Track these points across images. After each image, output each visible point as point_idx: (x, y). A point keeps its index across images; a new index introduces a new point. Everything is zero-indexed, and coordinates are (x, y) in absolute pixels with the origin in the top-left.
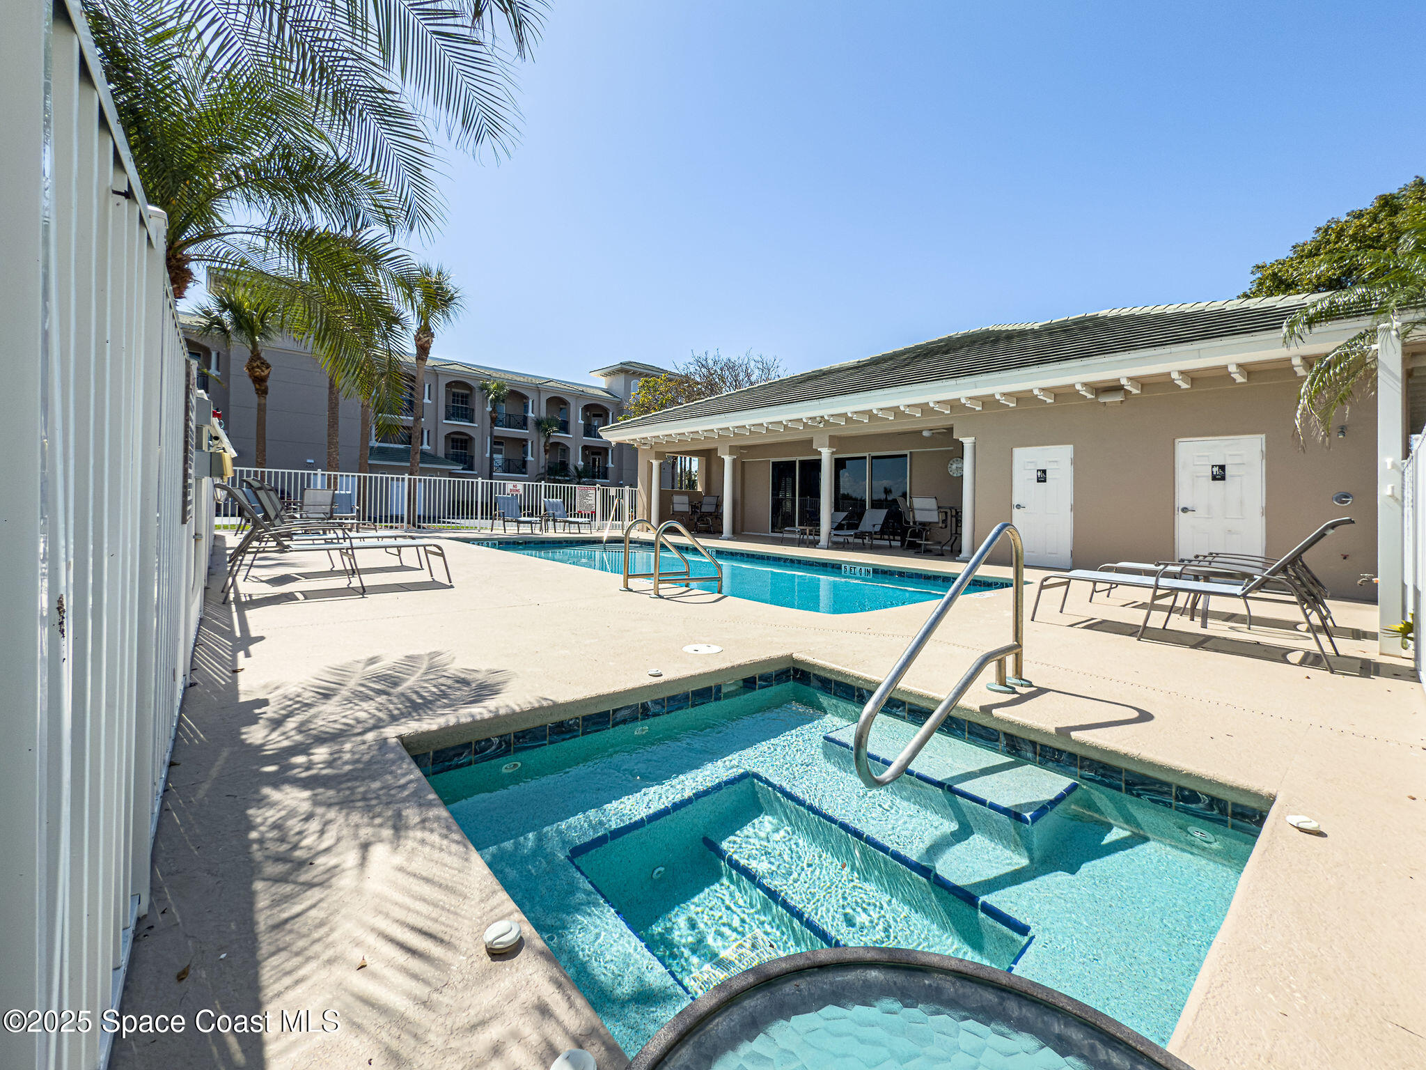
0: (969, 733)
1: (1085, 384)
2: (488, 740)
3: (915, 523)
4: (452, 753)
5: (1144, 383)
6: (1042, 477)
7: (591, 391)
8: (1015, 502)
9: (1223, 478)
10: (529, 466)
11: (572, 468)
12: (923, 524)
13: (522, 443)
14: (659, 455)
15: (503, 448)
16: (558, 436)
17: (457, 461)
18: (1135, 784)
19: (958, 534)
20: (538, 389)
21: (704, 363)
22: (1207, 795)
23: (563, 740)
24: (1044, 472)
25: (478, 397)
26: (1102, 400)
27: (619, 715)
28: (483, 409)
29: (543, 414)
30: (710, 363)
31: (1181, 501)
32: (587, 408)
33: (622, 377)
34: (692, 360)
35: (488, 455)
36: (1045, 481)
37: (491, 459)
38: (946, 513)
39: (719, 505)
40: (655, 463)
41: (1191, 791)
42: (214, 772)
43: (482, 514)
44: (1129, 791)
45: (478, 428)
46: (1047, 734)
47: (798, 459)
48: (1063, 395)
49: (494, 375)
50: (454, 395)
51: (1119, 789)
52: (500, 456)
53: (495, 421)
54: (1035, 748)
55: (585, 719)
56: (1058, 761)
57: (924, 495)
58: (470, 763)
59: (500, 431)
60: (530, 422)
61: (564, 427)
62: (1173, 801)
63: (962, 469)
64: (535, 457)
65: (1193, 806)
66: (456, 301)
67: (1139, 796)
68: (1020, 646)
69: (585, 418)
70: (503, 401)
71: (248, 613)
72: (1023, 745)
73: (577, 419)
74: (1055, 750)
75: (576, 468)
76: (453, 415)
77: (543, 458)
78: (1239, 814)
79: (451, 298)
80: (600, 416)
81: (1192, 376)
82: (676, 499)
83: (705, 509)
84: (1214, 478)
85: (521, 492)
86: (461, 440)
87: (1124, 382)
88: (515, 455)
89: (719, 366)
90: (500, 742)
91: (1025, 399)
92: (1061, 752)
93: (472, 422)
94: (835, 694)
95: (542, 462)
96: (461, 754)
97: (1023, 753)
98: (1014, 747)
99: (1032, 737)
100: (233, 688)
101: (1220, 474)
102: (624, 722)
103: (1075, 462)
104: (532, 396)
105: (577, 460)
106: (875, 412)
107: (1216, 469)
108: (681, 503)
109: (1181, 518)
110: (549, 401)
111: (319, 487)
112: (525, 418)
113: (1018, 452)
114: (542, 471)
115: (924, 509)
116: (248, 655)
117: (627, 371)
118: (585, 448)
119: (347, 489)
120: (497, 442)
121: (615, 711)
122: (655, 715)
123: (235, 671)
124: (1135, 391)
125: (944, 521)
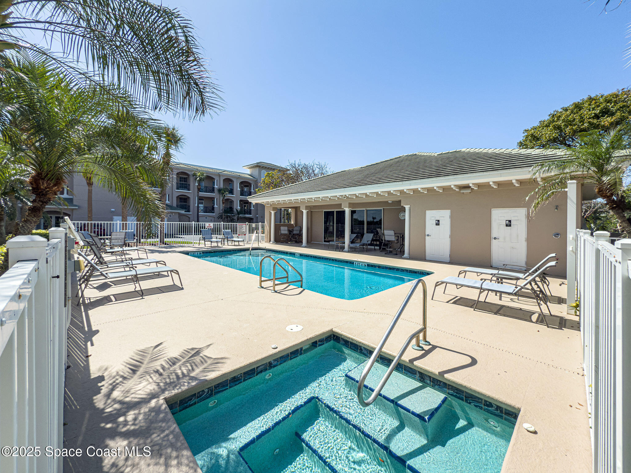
0: (405, 370)
1: (455, 186)
2: (203, 391)
3: (385, 240)
4: (187, 400)
5: (479, 186)
6: (438, 223)
7: (243, 175)
8: (427, 234)
9: (510, 226)
10: (215, 210)
11: (235, 210)
12: (389, 241)
13: (212, 199)
14: (274, 209)
15: (203, 201)
16: (228, 196)
17: (182, 208)
18: (469, 398)
19: (403, 245)
20: (219, 175)
21: (294, 165)
22: (496, 405)
23: (236, 385)
24: (439, 221)
25: (191, 179)
26: (462, 192)
27: (259, 369)
28: (194, 185)
29: (222, 186)
30: (297, 166)
31: (494, 235)
32: (241, 183)
33: (257, 169)
34: (289, 164)
35: (196, 205)
36: (439, 225)
37: (198, 207)
38: (398, 236)
39: (301, 230)
40: (273, 212)
41: (489, 402)
42: (83, 429)
43: (195, 232)
44: (466, 401)
45: (192, 193)
46: (435, 374)
47: (335, 210)
48: (446, 189)
49: (199, 169)
50: (180, 178)
51: (463, 400)
52: (202, 205)
53: (199, 190)
54: (430, 378)
55: (244, 373)
56: (439, 385)
57: (390, 229)
58: (195, 403)
59: (202, 194)
60: (216, 190)
61: (231, 192)
62: (483, 406)
63: (405, 216)
64: (219, 206)
65: (490, 409)
66: (181, 140)
67: (470, 403)
68: (425, 328)
69: (241, 188)
70: (203, 180)
71: (90, 312)
72: (426, 377)
73: (237, 188)
74: (438, 380)
75: (237, 210)
76: (180, 187)
77: (222, 206)
78: (507, 413)
79: (179, 140)
80: (247, 186)
81: (499, 184)
82: (282, 228)
83: (295, 232)
84: (507, 225)
85: (212, 227)
86: (184, 198)
87: (471, 185)
88: (209, 205)
89: (301, 167)
90: (208, 391)
91: (430, 190)
92: (440, 382)
93: (189, 190)
94: (350, 348)
95: (221, 208)
96: (191, 399)
97: (426, 381)
98: (422, 378)
99: (429, 375)
100: (87, 367)
101: (509, 224)
102: (261, 372)
103: (451, 217)
104: (216, 178)
105: (237, 207)
106: (368, 194)
107: (507, 222)
108: (284, 230)
109: (493, 241)
110: (224, 180)
111: (118, 231)
112: (214, 188)
113: (428, 212)
114: (221, 212)
115: (389, 235)
116: (92, 345)
117: (259, 166)
118: (241, 201)
119: (132, 229)
120: (201, 199)
121: (257, 368)
122: (275, 366)
123: (87, 357)
124: (475, 189)
125: (397, 240)
